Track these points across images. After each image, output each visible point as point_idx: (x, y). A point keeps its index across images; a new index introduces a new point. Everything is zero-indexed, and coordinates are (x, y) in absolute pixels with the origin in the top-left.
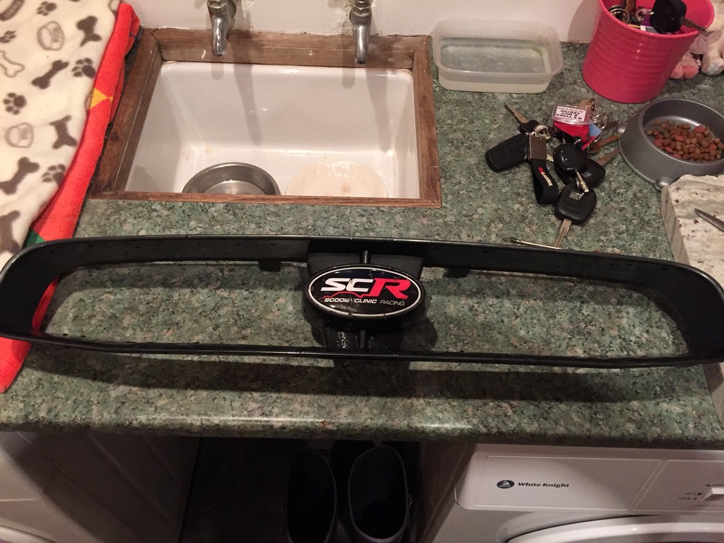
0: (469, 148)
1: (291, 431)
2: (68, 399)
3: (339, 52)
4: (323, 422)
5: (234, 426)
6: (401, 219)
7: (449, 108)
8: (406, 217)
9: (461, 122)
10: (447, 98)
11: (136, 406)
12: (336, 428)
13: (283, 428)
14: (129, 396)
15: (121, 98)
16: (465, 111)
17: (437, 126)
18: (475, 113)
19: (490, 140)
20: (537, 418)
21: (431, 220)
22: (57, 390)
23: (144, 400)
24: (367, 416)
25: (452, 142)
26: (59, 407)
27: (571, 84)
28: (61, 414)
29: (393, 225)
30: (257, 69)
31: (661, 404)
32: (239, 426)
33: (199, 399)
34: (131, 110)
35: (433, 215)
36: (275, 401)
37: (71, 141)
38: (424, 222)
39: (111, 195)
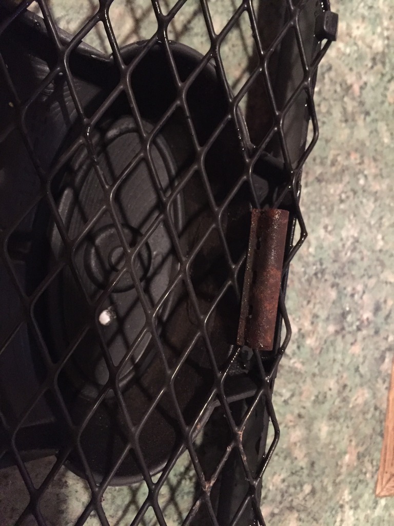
6: (360, 401)
8: (364, 413)
21: (350, 474)
29: (349, 383)
35: (361, 477)
38: (347, 457)
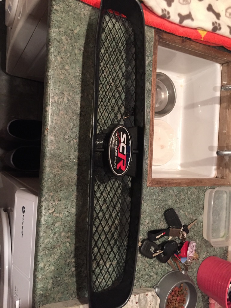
0: (176, 201)
1: (45, 115)
2: (62, 18)
3: (225, 144)
4: (48, 129)
5: (47, 90)
7: (196, 193)
9: (189, 198)
10: (201, 192)
11: (58, 48)
12: (45, 134)
13: (46, 111)
14: (62, 45)
15: (203, 44)
16: (194, 200)
17: (187, 187)
18: (193, 205)
19: (180, 211)
20: (47, 224)
22: (66, 14)
23: (60, 51)
24: (50, 148)
25: (179, 194)
26: (58, 14)
27: (207, 250)
28: (55, 15)
30: (217, 107)
31: (52, 280)
32: (47, 92)
33: (60, 75)
34: (197, 49)
36: (58, 108)
37: (181, 21)
39: (156, 39)
